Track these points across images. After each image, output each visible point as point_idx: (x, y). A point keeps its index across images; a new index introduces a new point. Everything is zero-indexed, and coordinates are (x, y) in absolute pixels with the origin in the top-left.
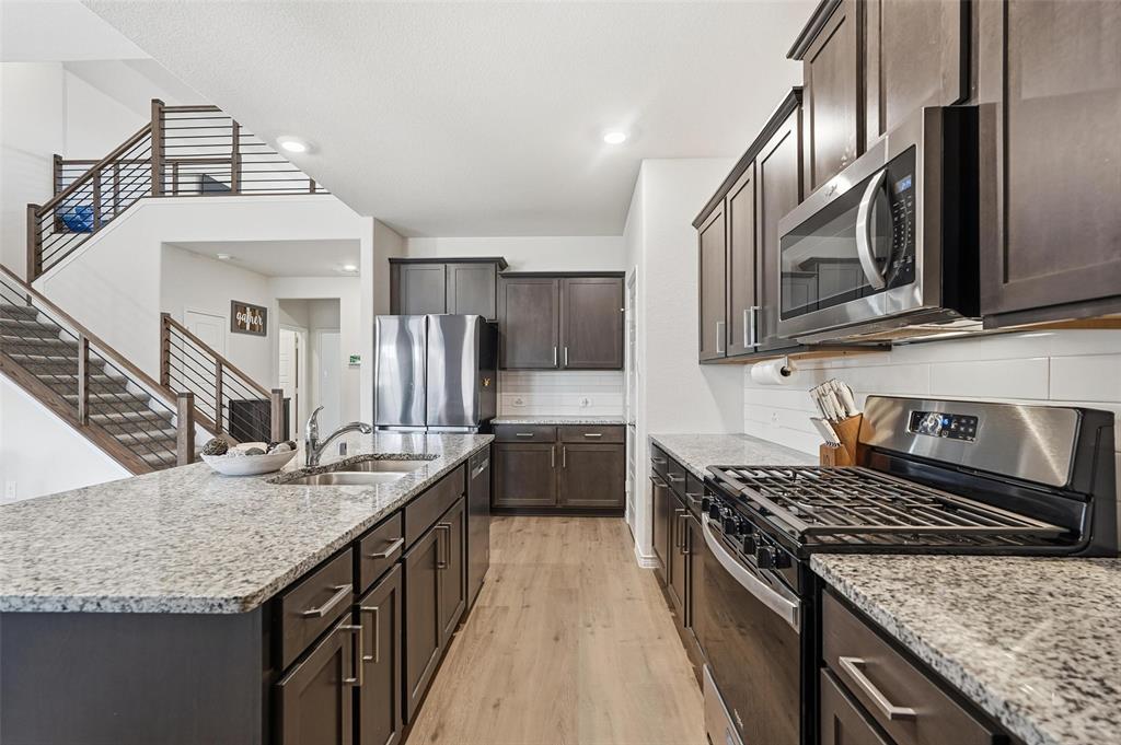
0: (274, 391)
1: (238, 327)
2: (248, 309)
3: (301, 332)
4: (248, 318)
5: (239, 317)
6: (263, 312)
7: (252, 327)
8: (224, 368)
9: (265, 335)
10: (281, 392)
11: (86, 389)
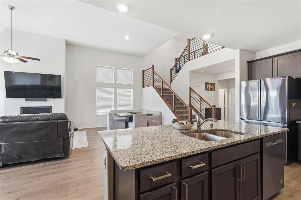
0: (213, 106)
1: (207, 89)
2: (210, 84)
3: (225, 89)
4: (210, 86)
5: (207, 86)
6: (214, 84)
7: (211, 89)
8: (202, 100)
9: (214, 90)
10: (215, 106)
11: (174, 104)
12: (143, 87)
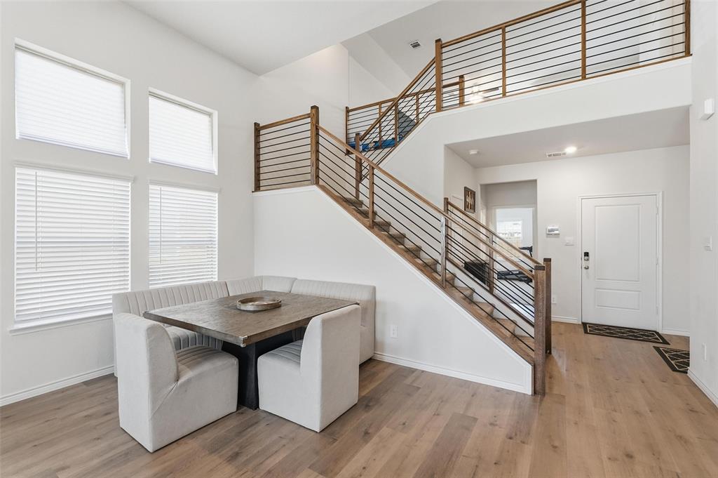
1: (467, 207)
2: (470, 193)
5: (467, 199)
6: (474, 195)
9: (475, 212)
12: (257, 188)
